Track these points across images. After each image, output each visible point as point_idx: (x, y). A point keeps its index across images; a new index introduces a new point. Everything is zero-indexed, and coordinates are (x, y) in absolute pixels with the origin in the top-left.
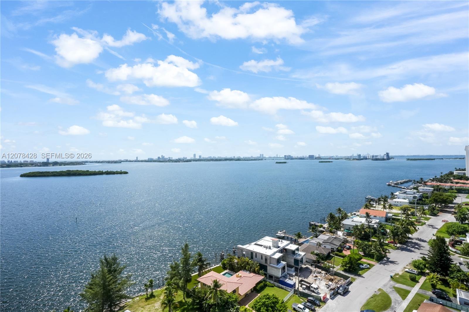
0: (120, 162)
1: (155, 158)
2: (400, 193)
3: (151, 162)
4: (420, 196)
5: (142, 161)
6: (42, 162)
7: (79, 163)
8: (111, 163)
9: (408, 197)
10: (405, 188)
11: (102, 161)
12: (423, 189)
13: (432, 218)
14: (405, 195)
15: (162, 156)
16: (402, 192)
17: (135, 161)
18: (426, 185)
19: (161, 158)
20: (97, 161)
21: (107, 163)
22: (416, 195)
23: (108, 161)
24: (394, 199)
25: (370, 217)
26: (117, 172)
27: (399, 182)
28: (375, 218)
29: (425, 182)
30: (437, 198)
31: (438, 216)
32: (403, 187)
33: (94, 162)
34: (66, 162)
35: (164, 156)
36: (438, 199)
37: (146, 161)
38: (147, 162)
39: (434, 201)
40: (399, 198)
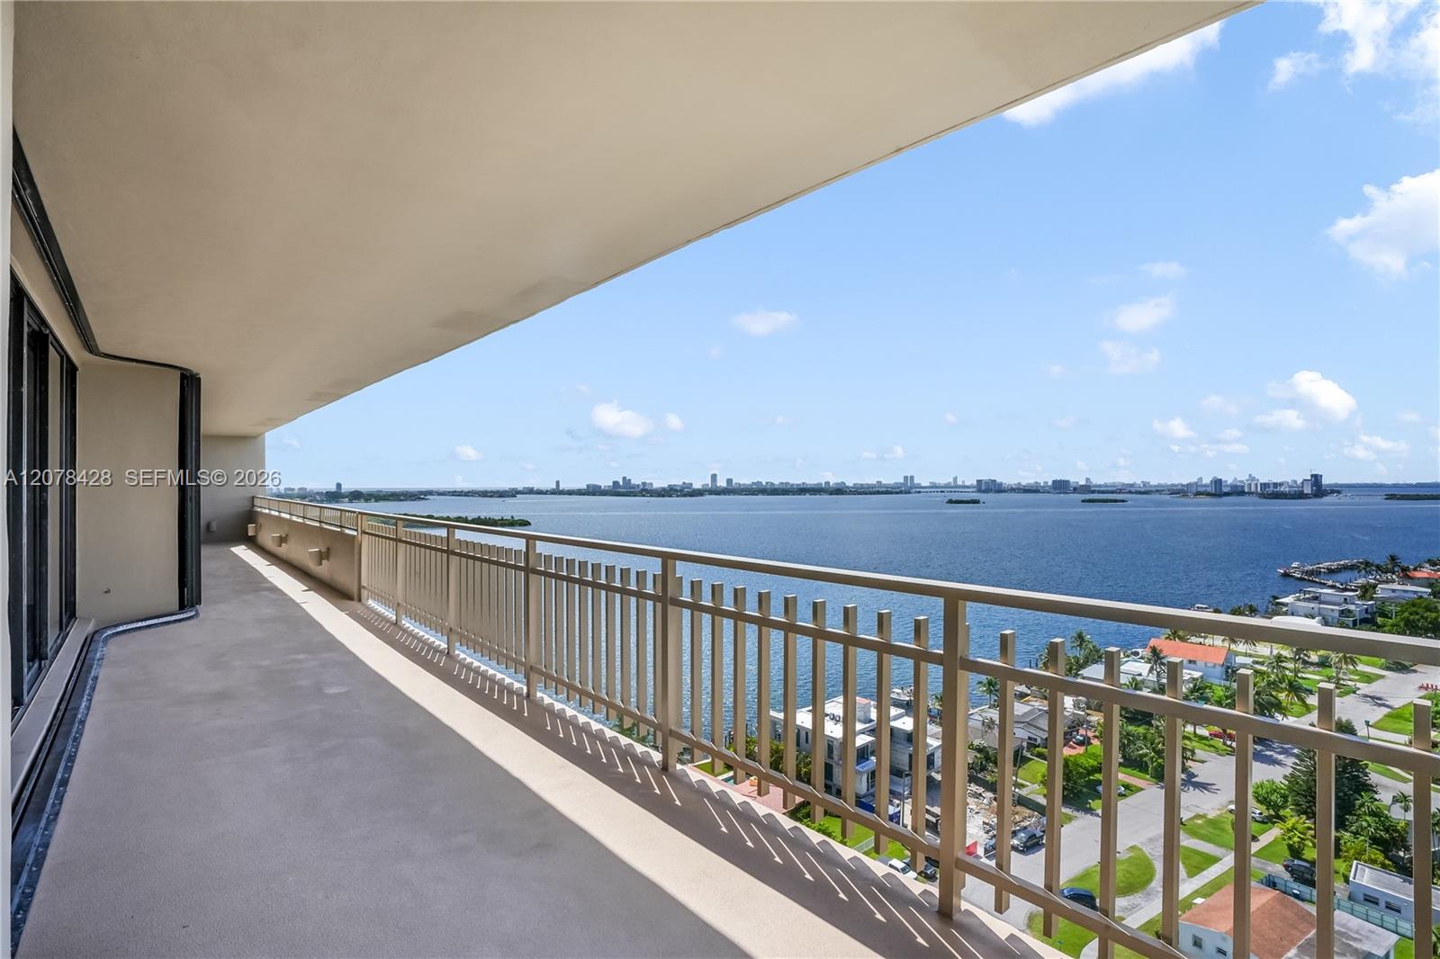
0: (513, 493)
1: (606, 483)
2: (1299, 600)
3: (594, 495)
4: (1367, 610)
5: (570, 493)
6: (327, 492)
7: (411, 496)
8: (491, 496)
9: (1324, 613)
10: (1338, 585)
11: (469, 492)
12: (1394, 591)
13: (1389, 678)
14: (1312, 605)
15: (624, 478)
16: (1308, 596)
17: (553, 492)
18: (1409, 577)
19: (621, 484)
20: (455, 492)
21: (479, 495)
22: (1352, 607)
23: (482, 492)
24: (1278, 615)
25: (1163, 661)
26: (502, 519)
27: (1321, 566)
28: (1191, 665)
29: (1405, 570)
30: (1417, 617)
31: (1415, 671)
32: (1330, 583)
33: (449, 492)
34: (381, 491)
35: (630, 480)
36: (1419, 620)
37: (580, 492)
38: (584, 494)
39: (1406, 625)
40: (1293, 614)
